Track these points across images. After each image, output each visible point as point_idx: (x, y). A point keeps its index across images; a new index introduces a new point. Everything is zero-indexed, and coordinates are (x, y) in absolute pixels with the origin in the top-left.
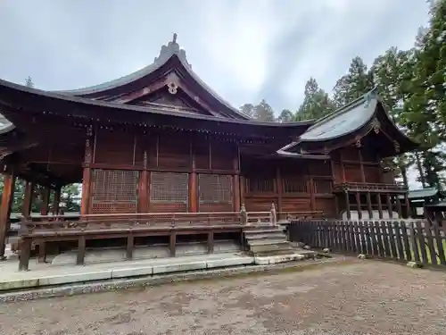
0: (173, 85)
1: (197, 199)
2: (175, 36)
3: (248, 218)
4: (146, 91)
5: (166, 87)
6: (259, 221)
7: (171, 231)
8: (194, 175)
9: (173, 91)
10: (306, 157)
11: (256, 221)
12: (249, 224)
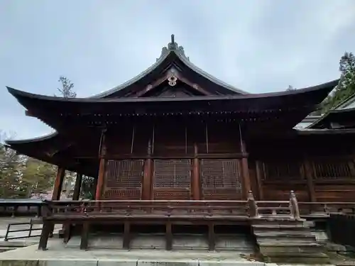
0: (172, 79)
1: (200, 185)
2: (173, 37)
3: (258, 208)
4: (149, 88)
5: (167, 81)
6: (274, 213)
7: (166, 219)
8: (196, 160)
9: (173, 83)
10: (338, 131)
11: (270, 212)
12: (259, 217)
